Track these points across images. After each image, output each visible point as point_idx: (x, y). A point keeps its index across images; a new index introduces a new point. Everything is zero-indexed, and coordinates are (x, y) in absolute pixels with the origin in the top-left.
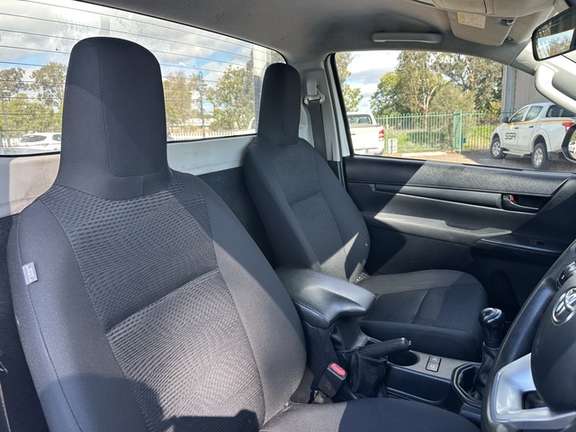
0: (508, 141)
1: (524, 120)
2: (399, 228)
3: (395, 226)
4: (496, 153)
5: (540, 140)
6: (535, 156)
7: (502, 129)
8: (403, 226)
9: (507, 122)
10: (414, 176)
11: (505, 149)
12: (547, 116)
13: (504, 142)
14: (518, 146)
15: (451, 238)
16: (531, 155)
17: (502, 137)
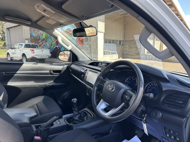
0: (13, 55)
1: (17, 48)
2: (19, 87)
3: (17, 86)
4: (9, 59)
5: (24, 55)
6: (23, 60)
7: (10, 51)
8: (20, 86)
9: (11, 49)
10: (21, 68)
11: (12, 58)
12: (25, 47)
13: (11, 56)
14: (17, 57)
15: (38, 86)
16: (22, 59)
17: (10, 54)
